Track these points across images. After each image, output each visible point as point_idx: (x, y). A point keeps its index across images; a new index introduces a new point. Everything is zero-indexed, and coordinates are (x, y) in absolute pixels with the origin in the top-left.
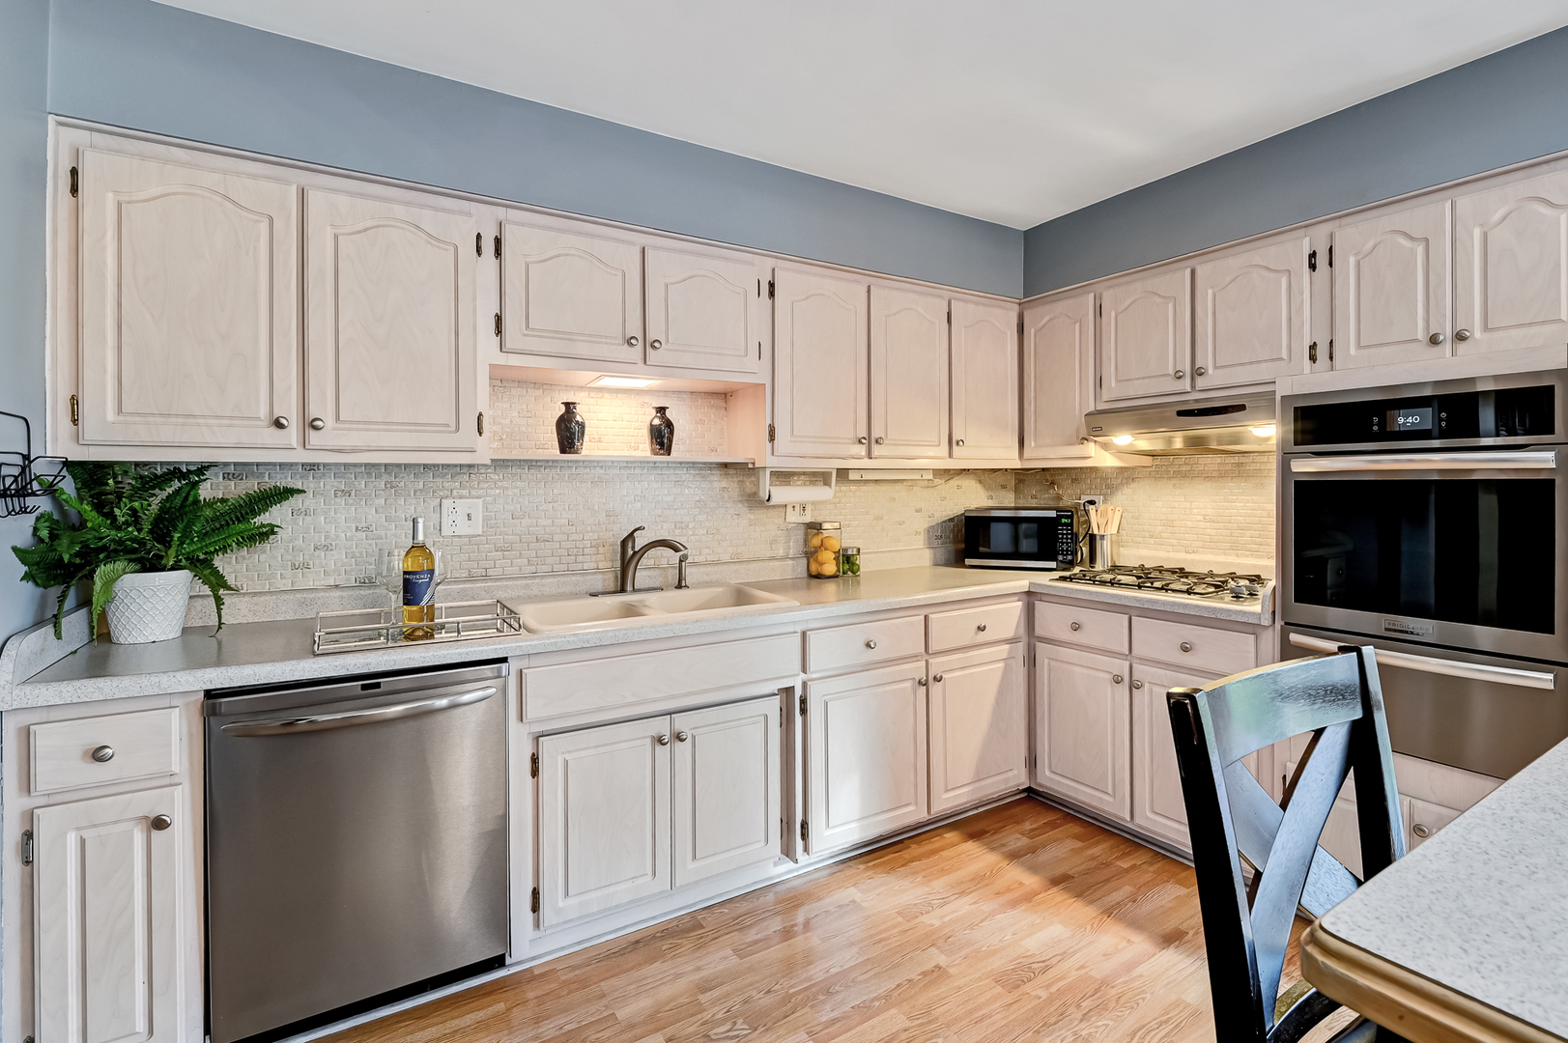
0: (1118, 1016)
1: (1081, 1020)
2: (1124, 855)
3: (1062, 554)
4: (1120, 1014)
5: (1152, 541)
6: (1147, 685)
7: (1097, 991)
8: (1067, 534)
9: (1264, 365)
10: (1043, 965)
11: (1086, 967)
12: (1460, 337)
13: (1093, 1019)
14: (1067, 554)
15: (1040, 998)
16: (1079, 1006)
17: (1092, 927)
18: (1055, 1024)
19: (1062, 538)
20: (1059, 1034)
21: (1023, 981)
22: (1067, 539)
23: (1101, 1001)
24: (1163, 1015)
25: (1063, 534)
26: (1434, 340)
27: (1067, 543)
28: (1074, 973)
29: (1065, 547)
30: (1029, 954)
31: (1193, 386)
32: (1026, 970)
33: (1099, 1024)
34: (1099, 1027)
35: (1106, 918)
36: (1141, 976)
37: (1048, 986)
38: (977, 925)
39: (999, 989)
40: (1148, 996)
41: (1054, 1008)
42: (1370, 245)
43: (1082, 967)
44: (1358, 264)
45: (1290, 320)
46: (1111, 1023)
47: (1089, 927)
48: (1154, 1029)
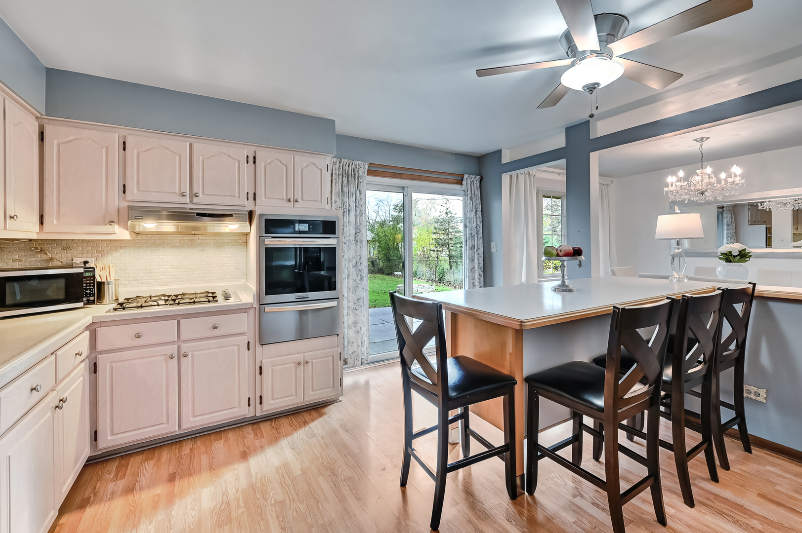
0: (272, 488)
1: (266, 501)
2: (180, 449)
3: (86, 296)
4: (271, 487)
5: (136, 282)
6: (190, 354)
7: (254, 490)
8: (90, 283)
9: (227, 197)
10: (224, 504)
11: (238, 489)
12: (296, 201)
13: (268, 496)
14: (90, 296)
15: (244, 512)
16: (258, 499)
17: (216, 478)
18: (262, 511)
19: (86, 286)
20: (268, 512)
21: (229, 515)
22: (90, 286)
23: (260, 490)
24: (280, 475)
25: (86, 284)
26: (289, 200)
27: (90, 289)
28: (238, 494)
29: (88, 292)
30: (212, 508)
31: (191, 202)
32: (222, 512)
33: (271, 495)
34: (272, 497)
35: (215, 471)
36: (256, 473)
37: (239, 506)
38: (170, 525)
39: (226, 528)
40: (267, 475)
41: (253, 508)
42: (269, 161)
43: (237, 491)
44: (265, 166)
45: (239, 181)
46: (274, 491)
47: (215, 479)
48: (284, 480)
